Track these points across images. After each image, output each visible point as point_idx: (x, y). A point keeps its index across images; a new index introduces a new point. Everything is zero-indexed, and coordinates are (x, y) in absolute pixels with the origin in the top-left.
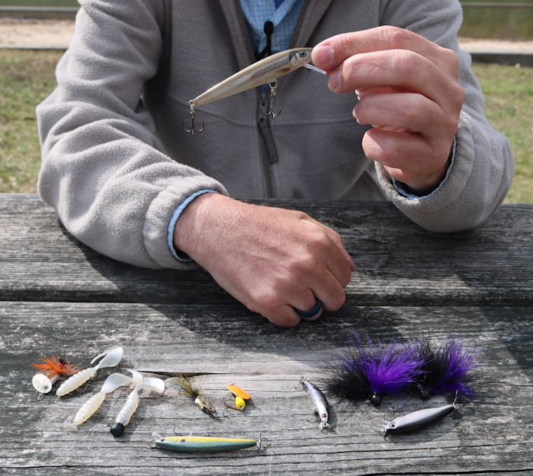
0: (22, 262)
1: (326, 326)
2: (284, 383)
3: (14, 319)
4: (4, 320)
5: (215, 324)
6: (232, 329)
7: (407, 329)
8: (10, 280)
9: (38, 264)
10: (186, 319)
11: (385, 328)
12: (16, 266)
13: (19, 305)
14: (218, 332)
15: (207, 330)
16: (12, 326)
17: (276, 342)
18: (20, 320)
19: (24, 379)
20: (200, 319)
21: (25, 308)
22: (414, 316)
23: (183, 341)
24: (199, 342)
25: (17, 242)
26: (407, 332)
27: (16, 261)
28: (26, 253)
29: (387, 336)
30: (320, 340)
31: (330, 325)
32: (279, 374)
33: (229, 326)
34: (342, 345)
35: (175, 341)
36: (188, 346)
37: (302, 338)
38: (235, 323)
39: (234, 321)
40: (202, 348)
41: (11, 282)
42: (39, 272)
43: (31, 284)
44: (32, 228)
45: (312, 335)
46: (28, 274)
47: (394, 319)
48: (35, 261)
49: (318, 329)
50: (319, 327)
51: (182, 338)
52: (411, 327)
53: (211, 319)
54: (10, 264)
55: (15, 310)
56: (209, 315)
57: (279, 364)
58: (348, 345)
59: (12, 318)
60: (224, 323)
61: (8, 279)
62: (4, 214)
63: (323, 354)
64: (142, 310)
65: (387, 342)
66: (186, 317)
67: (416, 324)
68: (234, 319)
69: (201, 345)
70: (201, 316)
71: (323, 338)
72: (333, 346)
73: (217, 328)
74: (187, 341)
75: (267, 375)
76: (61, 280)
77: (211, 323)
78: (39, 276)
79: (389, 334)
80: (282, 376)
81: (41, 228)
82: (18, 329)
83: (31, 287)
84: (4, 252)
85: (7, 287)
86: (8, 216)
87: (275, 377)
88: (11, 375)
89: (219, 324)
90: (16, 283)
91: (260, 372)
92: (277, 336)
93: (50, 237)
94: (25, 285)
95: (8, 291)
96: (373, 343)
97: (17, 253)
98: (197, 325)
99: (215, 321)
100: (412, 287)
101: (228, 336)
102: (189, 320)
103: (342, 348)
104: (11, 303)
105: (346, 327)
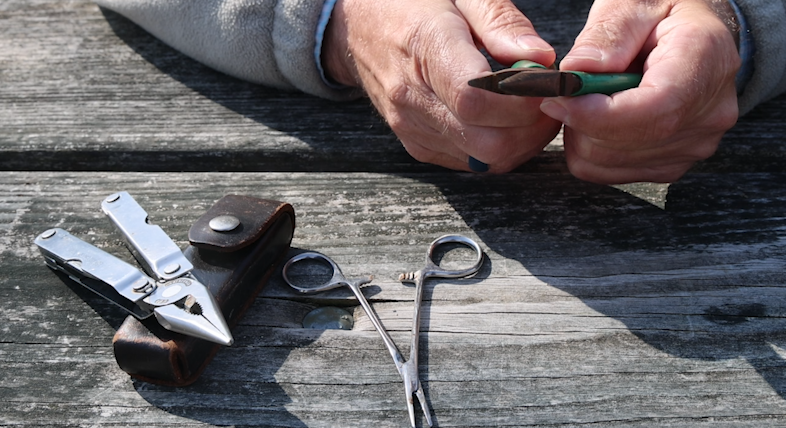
0: (69, 101)
1: (594, 211)
2: (519, 317)
3: (55, 203)
4: (39, 206)
5: (398, 210)
6: (428, 217)
7: (744, 216)
8: (49, 135)
9: (96, 103)
10: (347, 201)
11: (702, 213)
12: (59, 109)
13: (63, 178)
14: (402, 224)
15: (383, 219)
16: (51, 215)
17: (505, 241)
18: (66, 206)
19: (71, 312)
20: (371, 199)
21: (74, 184)
22: (755, 191)
23: (342, 240)
24: (370, 243)
25: (61, 66)
26: (743, 221)
27: (60, 99)
28: (75, 85)
29: (707, 229)
30: (584, 237)
31: (602, 209)
32: (510, 301)
33: (423, 213)
34: (625, 247)
35: (327, 241)
36: (349, 249)
37: (551, 233)
38: (432, 207)
39: (430, 203)
40: (374, 253)
41: (52, 138)
42: (98, 118)
43: (84, 140)
44: (87, 40)
45: (570, 227)
46: (79, 122)
47: (720, 197)
48: (89, 99)
49: (581, 216)
50: (583, 213)
51: (340, 235)
52: (751, 211)
53: (390, 199)
54: (49, 106)
55: (56, 188)
56: (387, 193)
57: (511, 282)
58: (635, 247)
59: (52, 202)
60: (413, 207)
61: (46, 132)
62: (40, 15)
63: (589, 263)
64: (271, 185)
65: (708, 241)
66: (348, 196)
67: (761, 205)
68: (431, 200)
69: (372, 248)
70: (373, 194)
71: (588, 233)
72: (607, 249)
73: (402, 216)
74: (348, 241)
75: (488, 304)
76: (135, 132)
77: (391, 207)
78: (97, 125)
79: (710, 224)
80: (515, 306)
81: (101, 40)
82: (62, 221)
83: (84, 145)
84: (39, 85)
85: (44, 146)
86: (46, 19)
87: (502, 307)
88: (50, 304)
89: (404, 209)
90: (59, 138)
91: (476, 297)
92: (506, 230)
93: (116, 55)
94: (74, 142)
95: (46, 153)
96: (680, 242)
97: (62, 85)
98: (366, 212)
99: (398, 204)
100: (753, 135)
101: (421, 231)
102: (353, 203)
103: (624, 253)
104: (51, 174)
105: (631, 212)
